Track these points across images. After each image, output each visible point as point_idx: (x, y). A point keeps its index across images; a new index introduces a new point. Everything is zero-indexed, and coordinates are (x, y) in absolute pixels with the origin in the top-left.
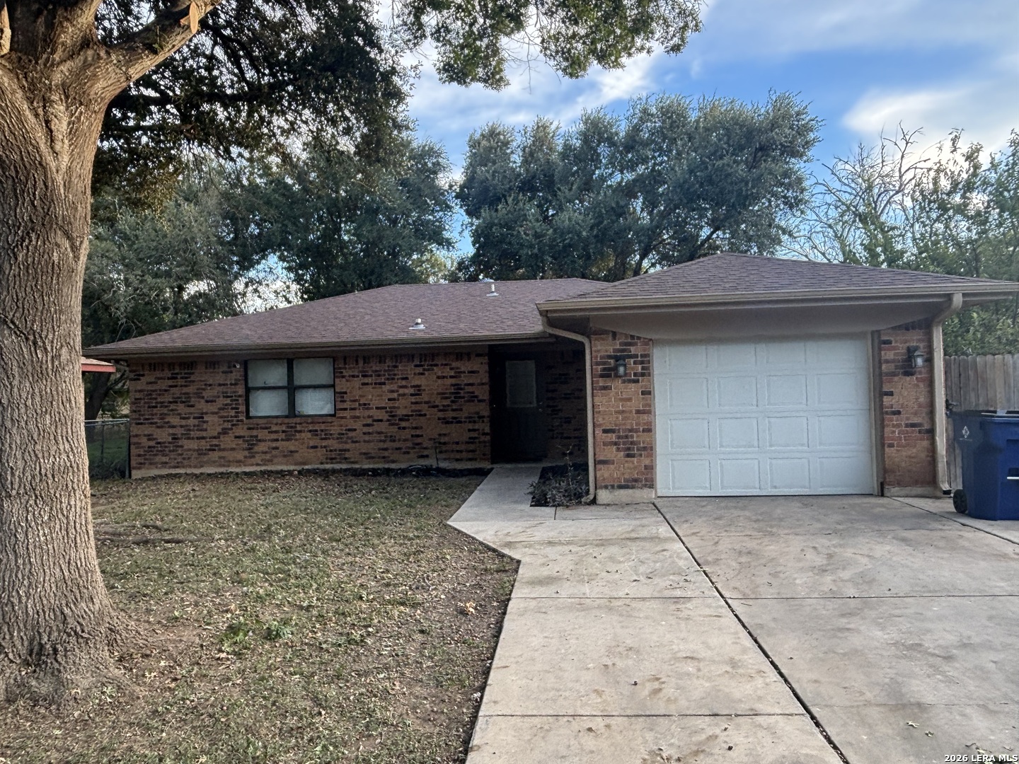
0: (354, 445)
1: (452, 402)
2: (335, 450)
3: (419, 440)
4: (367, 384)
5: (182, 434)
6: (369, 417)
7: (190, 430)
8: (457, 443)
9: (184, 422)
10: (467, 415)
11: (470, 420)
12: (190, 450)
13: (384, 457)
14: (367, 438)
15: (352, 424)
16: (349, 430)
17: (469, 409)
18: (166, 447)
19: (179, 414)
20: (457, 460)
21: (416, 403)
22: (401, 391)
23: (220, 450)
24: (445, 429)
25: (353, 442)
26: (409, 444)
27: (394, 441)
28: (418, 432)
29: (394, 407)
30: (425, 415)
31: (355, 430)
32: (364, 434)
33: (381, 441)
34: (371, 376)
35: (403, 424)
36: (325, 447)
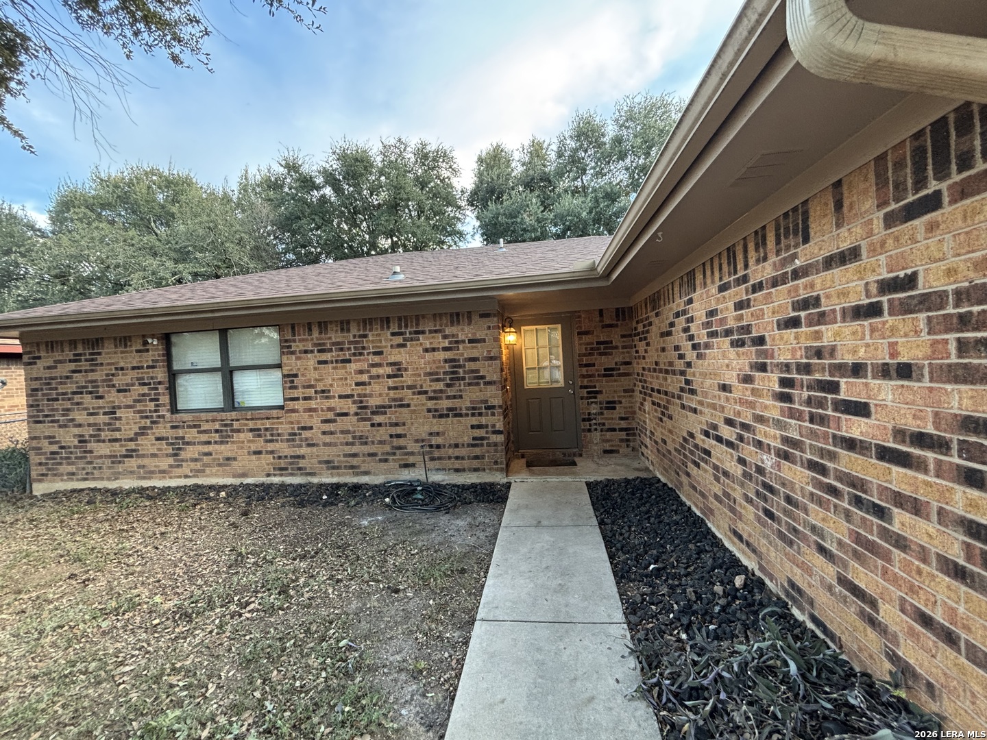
0: (309, 450)
1: (448, 385)
2: (286, 457)
3: (401, 442)
4: (325, 362)
5: (91, 436)
6: (330, 409)
7: (99, 430)
8: (457, 446)
9: (92, 419)
10: (469, 405)
11: (475, 411)
12: (101, 457)
13: (352, 467)
14: (327, 439)
15: (305, 419)
16: (304, 428)
17: (472, 395)
18: (71, 453)
19: (86, 409)
20: (457, 470)
21: (396, 388)
22: (374, 371)
23: (138, 456)
24: (438, 425)
25: (309, 445)
26: (387, 448)
27: (366, 443)
28: (399, 430)
29: (365, 396)
30: (408, 406)
31: (311, 428)
32: (324, 433)
33: (347, 444)
34: (331, 350)
35: (378, 419)
36: (272, 452)
